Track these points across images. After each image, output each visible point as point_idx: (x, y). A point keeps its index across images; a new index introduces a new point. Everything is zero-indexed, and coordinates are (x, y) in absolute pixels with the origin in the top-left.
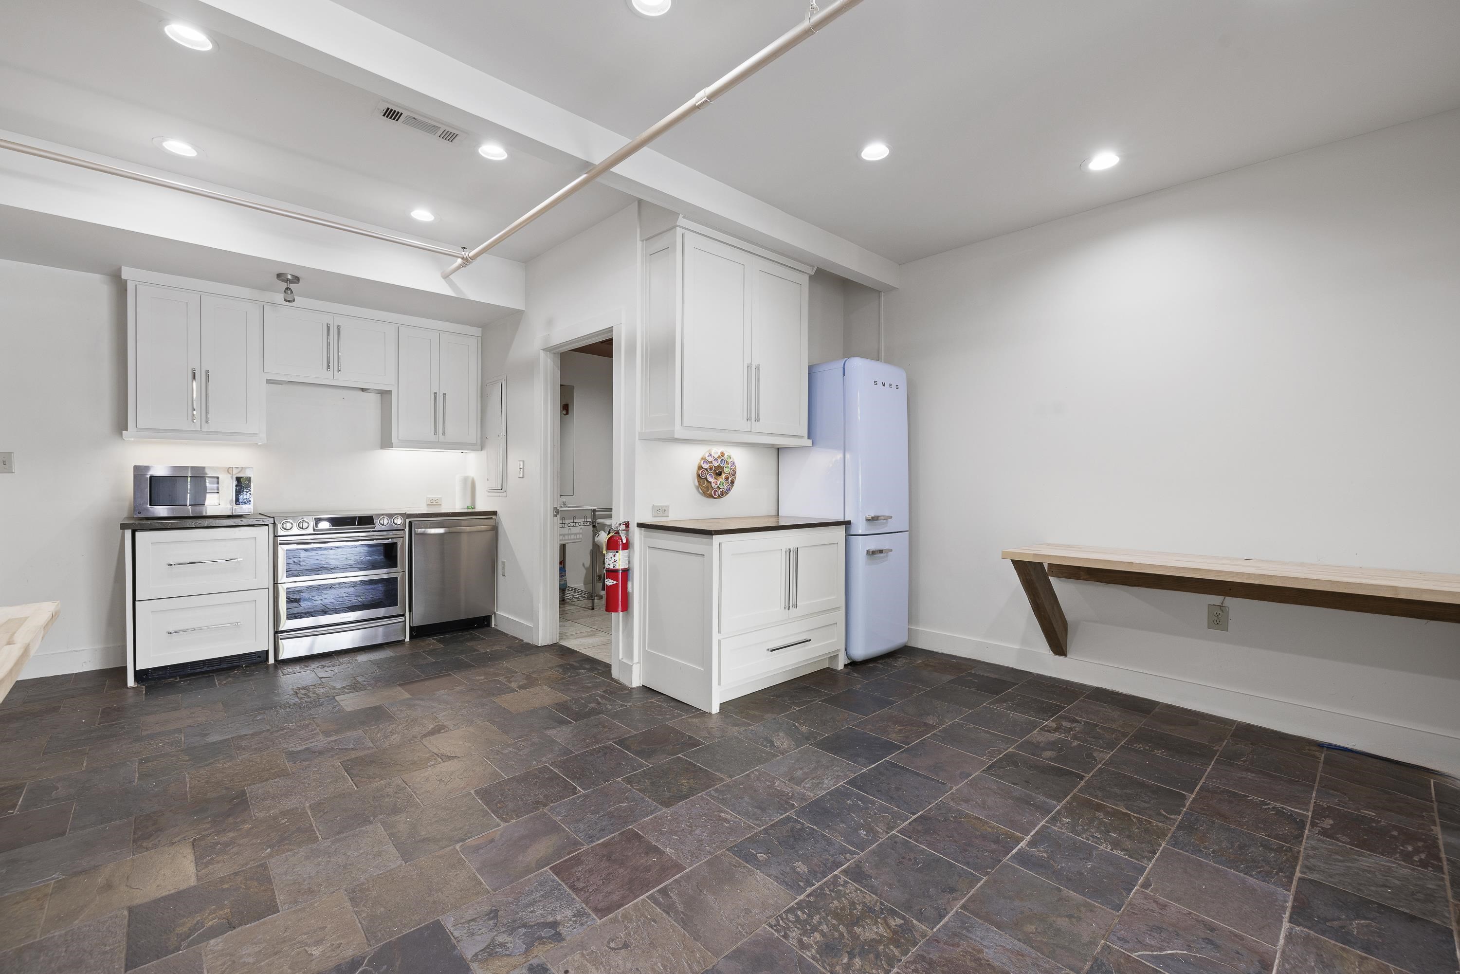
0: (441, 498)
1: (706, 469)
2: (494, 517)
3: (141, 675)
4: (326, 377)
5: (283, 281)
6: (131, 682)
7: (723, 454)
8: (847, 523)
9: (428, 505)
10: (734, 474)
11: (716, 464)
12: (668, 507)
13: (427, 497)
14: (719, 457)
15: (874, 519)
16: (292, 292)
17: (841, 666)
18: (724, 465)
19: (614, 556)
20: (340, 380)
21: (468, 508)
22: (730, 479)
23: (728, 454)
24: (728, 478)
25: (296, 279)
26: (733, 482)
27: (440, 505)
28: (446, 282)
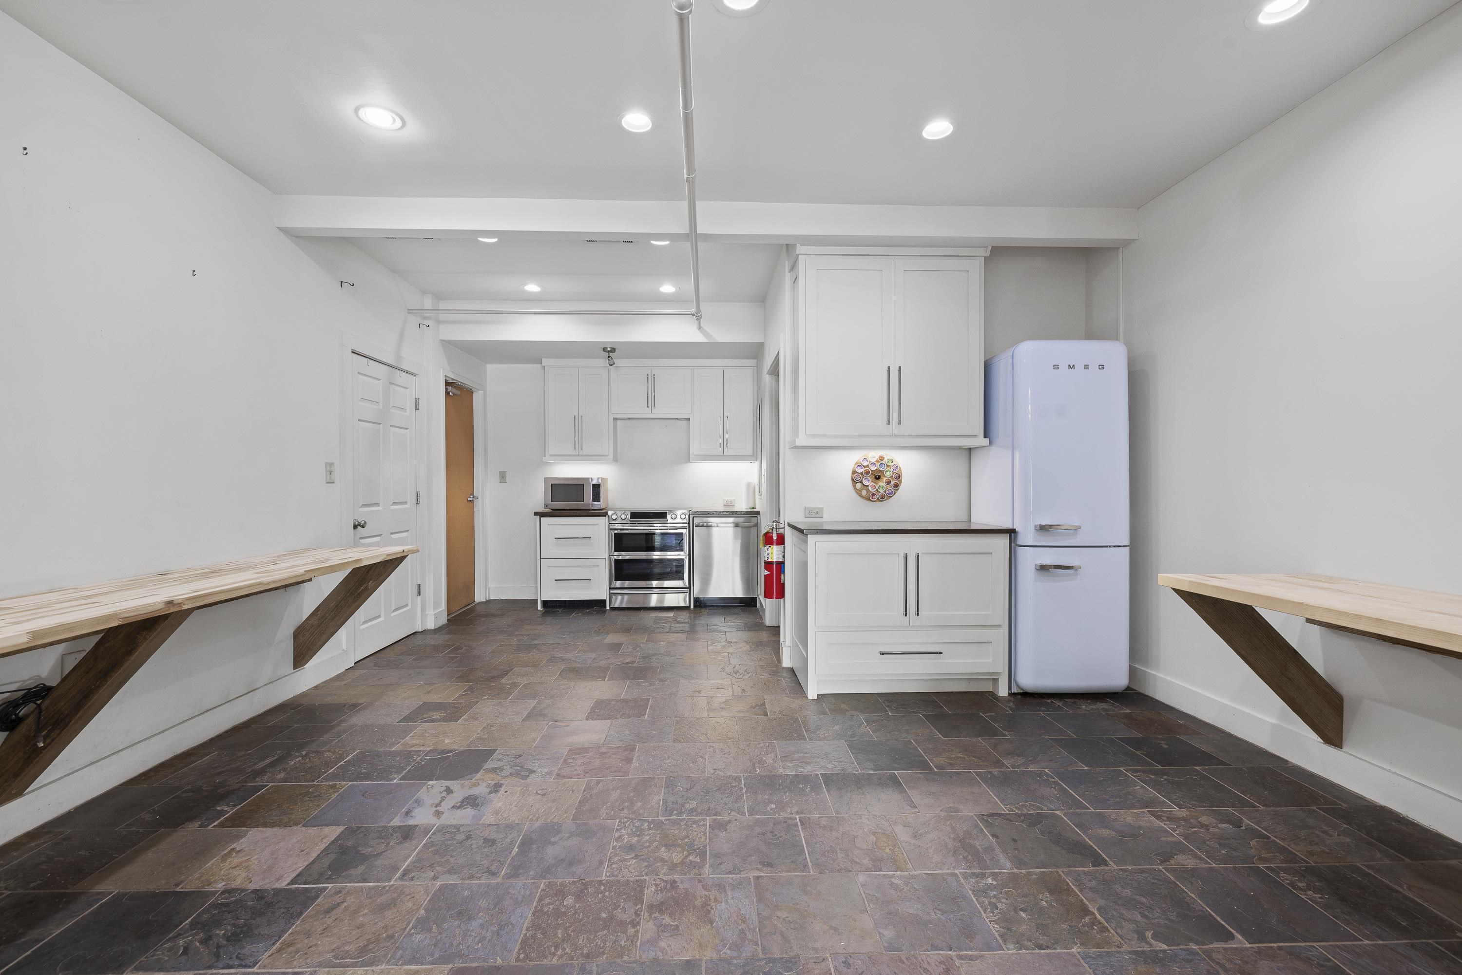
0: (734, 500)
1: (861, 474)
2: (758, 516)
3: (545, 604)
4: (646, 413)
5: (606, 352)
6: (539, 608)
7: (882, 458)
8: (1011, 533)
9: (724, 505)
10: (899, 477)
11: (873, 468)
12: (822, 509)
13: (724, 500)
14: (877, 461)
15: (1043, 529)
16: (612, 358)
17: (1003, 691)
18: (884, 468)
19: (768, 550)
20: (657, 413)
21: (747, 509)
22: (893, 483)
23: (889, 458)
24: (890, 482)
25: (613, 350)
26: (896, 486)
27: (734, 505)
28: (701, 333)
